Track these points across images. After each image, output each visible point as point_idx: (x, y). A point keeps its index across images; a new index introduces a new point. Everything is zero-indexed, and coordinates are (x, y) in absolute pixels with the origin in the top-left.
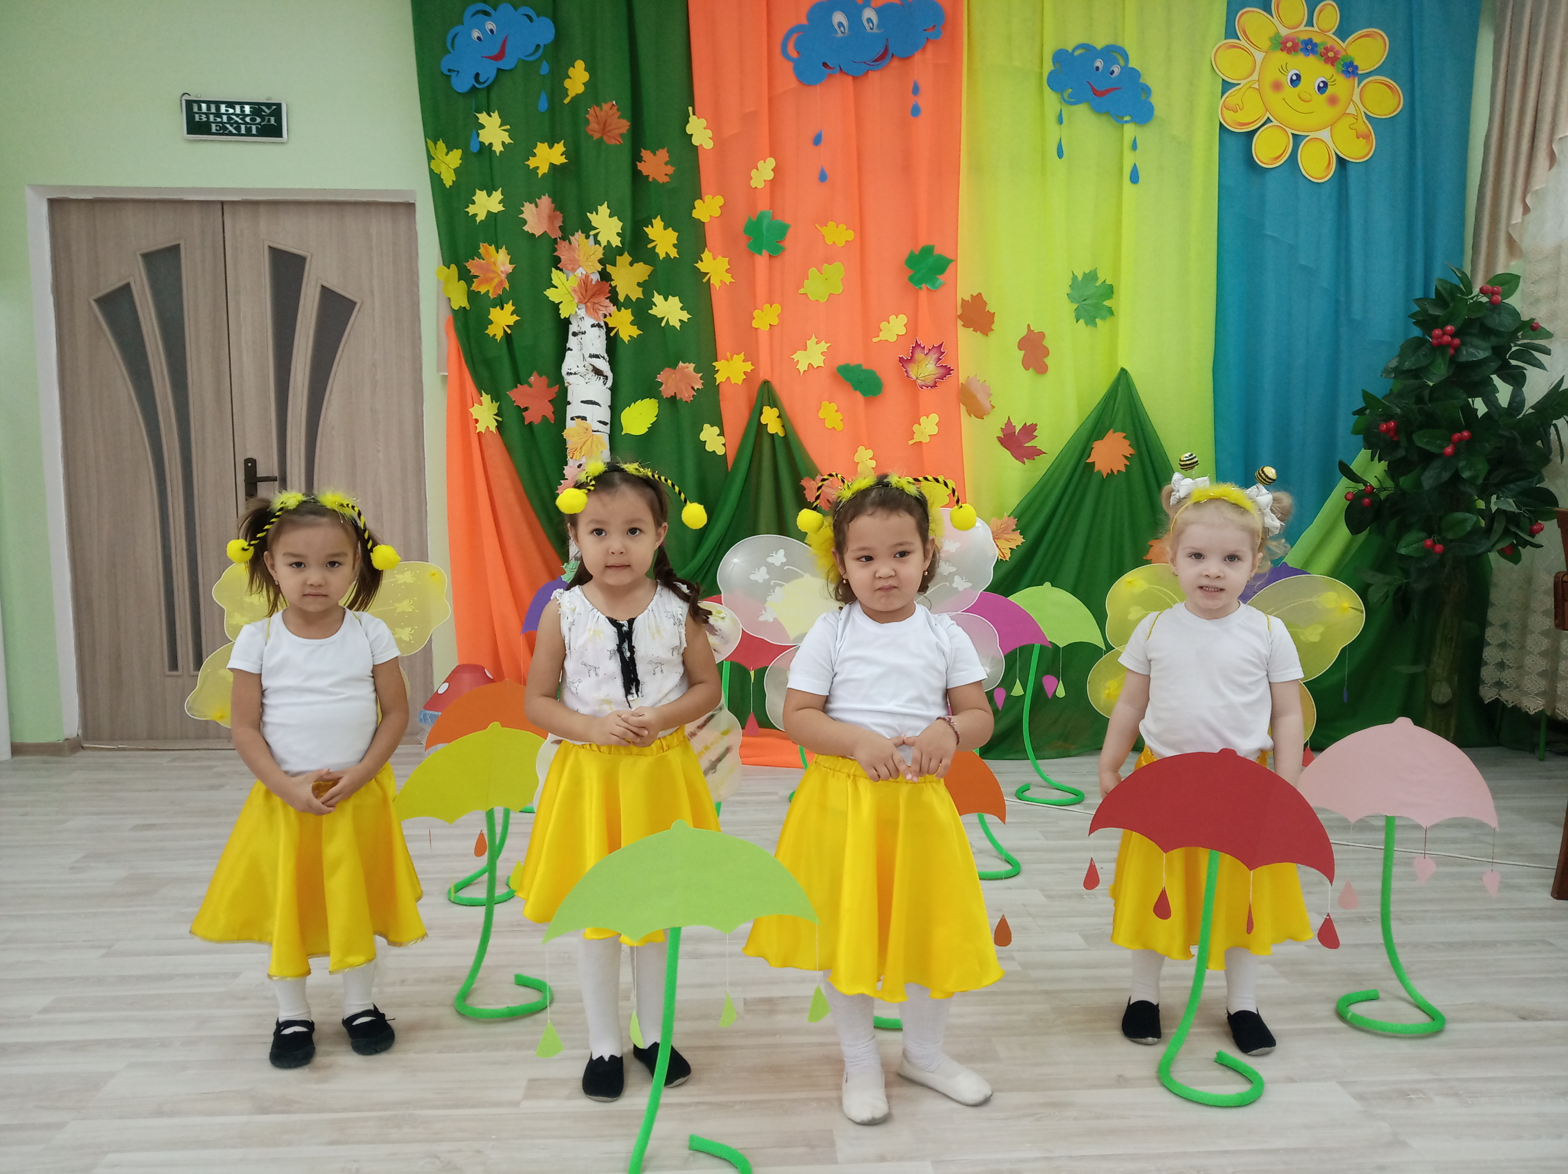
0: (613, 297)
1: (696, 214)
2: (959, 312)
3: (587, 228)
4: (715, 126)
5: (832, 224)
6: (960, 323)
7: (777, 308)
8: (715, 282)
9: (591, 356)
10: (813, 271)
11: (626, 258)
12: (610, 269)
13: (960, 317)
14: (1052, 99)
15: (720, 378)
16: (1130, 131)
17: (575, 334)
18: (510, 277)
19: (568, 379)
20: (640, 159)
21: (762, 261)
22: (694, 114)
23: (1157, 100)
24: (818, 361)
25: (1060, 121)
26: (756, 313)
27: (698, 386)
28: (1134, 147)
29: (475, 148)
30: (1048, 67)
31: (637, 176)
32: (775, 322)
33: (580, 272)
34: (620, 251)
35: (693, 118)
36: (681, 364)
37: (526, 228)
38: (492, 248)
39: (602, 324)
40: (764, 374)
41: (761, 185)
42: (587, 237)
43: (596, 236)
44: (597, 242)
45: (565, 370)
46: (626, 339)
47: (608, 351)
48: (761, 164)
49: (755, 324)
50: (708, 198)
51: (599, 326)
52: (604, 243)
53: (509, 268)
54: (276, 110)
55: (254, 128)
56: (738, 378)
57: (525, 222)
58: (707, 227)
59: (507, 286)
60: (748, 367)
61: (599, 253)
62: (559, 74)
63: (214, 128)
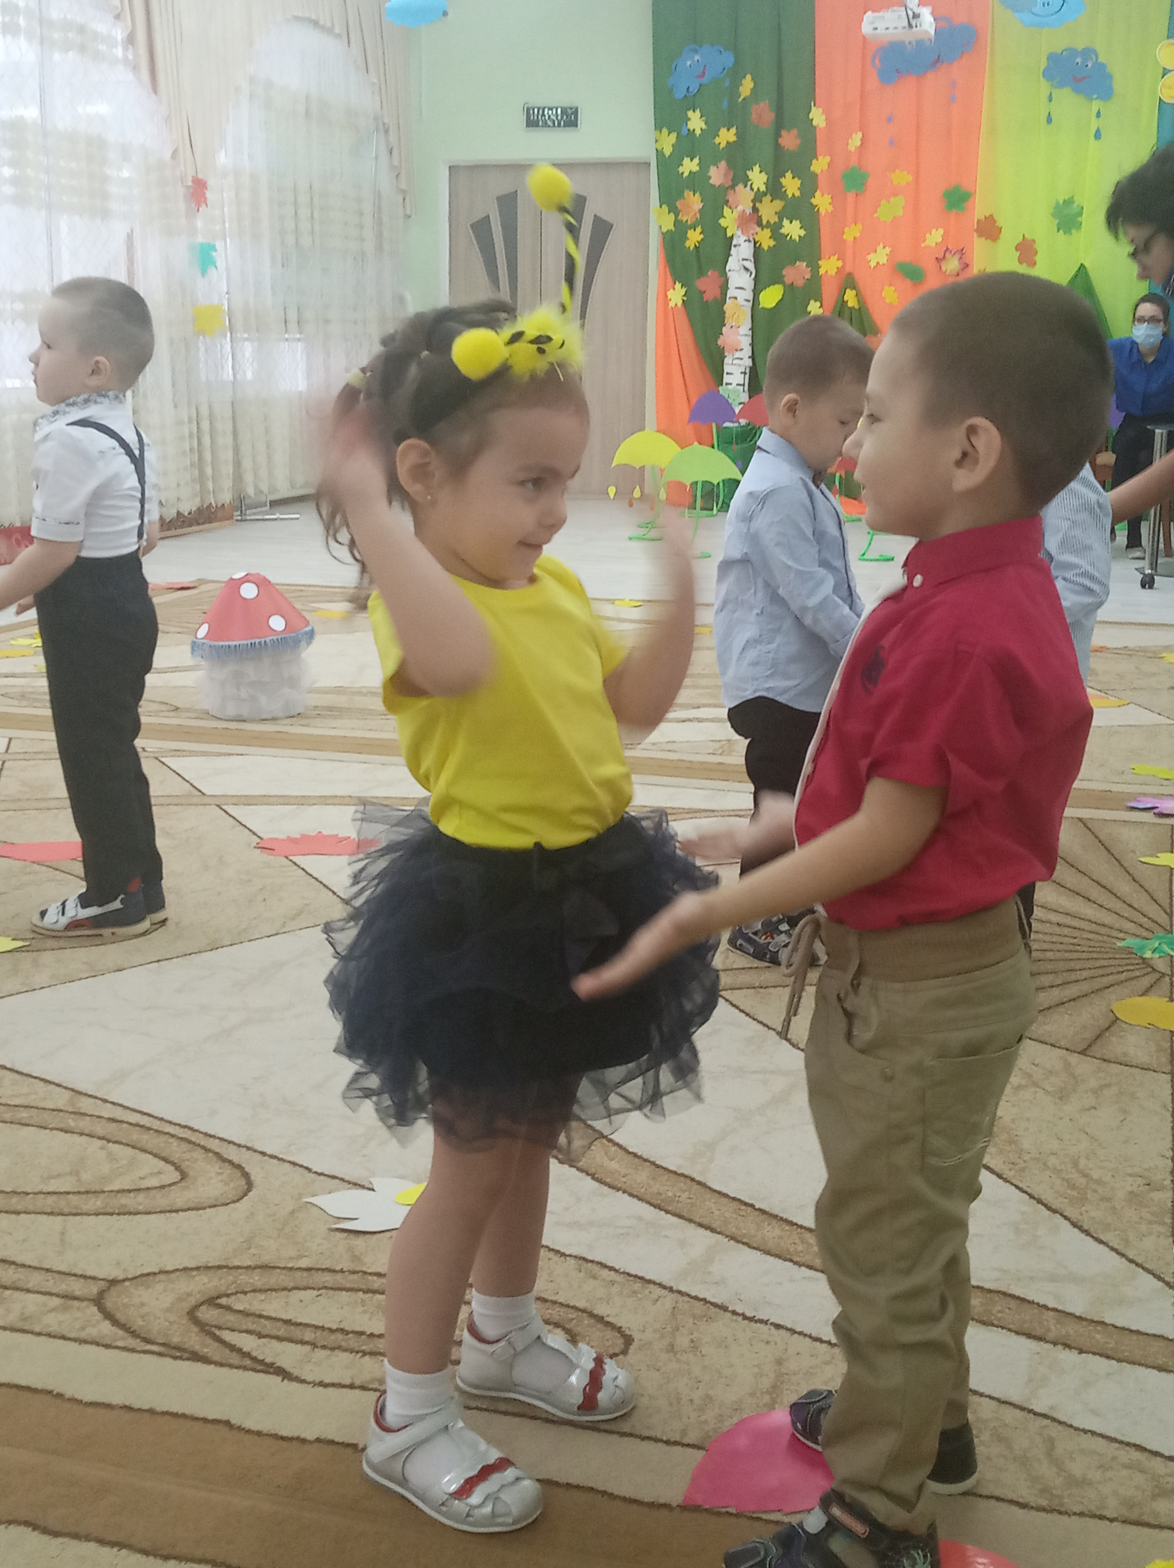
0: (759, 223)
1: (812, 169)
2: (976, 227)
3: (746, 180)
4: (828, 113)
5: (897, 172)
6: (975, 235)
7: (859, 226)
8: (822, 211)
9: (743, 260)
10: (883, 202)
11: (769, 197)
12: (758, 205)
13: (977, 231)
14: (1044, 87)
15: (822, 271)
16: (1096, 105)
17: (735, 246)
18: (700, 211)
19: (729, 274)
20: (781, 136)
21: (851, 197)
22: (815, 105)
23: (1118, 84)
24: (883, 260)
25: (1050, 99)
26: (846, 230)
27: (808, 276)
28: (1098, 115)
29: (684, 132)
30: (1043, 64)
31: (777, 146)
32: (858, 235)
33: (740, 208)
34: (764, 194)
35: (813, 109)
36: (798, 263)
37: (711, 181)
38: (691, 193)
39: (751, 239)
40: (848, 269)
41: (853, 149)
42: (745, 186)
43: (752, 184)
44: (752, 189)
45: (727, 268)
46: (766, 248)
47: (754, 256)
48: (854, 136)
49: (845, 237)
50: (820, 158)
51: (749, 241)
52: (755, 189)
53: (701, 205)
54: (576, 112)
55: (562, 123)
56: (833, 272)
57: (710, 178)
58: (820, 178)
59: (698, 216)
60: (840, 264)
61: (752, 195)
62: (736, 84)
63: (540, 123)
